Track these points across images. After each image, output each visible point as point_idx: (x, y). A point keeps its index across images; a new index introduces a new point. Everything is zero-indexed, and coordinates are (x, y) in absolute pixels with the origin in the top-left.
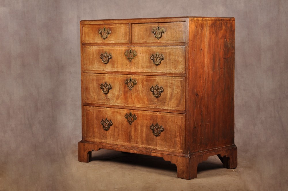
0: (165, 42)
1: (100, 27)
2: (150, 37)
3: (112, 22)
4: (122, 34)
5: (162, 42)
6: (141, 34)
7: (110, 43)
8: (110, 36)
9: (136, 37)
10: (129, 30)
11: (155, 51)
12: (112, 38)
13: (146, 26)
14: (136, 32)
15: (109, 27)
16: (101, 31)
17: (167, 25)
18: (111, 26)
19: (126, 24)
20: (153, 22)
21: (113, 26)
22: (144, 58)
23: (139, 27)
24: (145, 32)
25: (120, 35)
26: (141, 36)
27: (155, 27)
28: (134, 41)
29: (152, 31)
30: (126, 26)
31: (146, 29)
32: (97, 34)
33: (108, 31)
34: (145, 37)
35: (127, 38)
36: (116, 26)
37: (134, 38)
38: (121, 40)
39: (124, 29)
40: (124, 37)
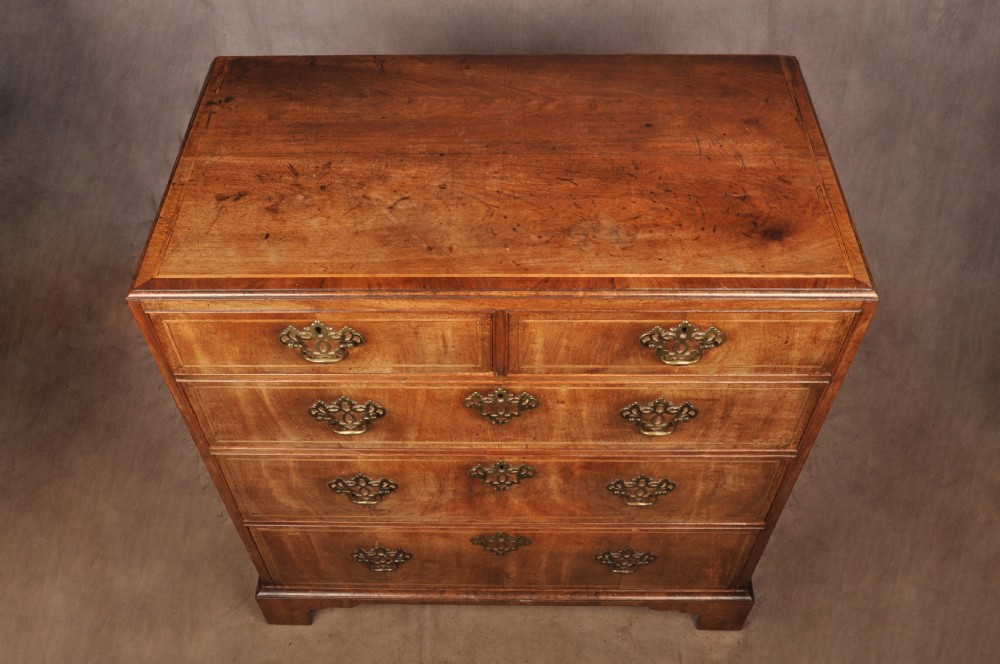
2: (629, 357)
3: (371, 307)
4: (445, 346)
6: (568, 348)
8: (358, 354)
9: (539, 357)
11: (648, 393)
12: (377, 359)
13: (604, 321)
14: (540, 341)
15: (347, 322)
16: (298, 337)
17: (736, 321)
21: (378, 317)
22: (584, 413)
23: (559, 324)
24: (599, 341)
25: (431, 348)
26: (571, 352)
27: (660, 325)
28: (525, 367)
29: (644, 341)
30: (468, 320)
31: (607, 333)
32: (271, 346)
33: (343, 337)
34: (598, 356)
35: (480, 359)
36: (400, 318)
37: (524, 358)
38: (439, 363)
39: (455, 330)
40: (460, 354)
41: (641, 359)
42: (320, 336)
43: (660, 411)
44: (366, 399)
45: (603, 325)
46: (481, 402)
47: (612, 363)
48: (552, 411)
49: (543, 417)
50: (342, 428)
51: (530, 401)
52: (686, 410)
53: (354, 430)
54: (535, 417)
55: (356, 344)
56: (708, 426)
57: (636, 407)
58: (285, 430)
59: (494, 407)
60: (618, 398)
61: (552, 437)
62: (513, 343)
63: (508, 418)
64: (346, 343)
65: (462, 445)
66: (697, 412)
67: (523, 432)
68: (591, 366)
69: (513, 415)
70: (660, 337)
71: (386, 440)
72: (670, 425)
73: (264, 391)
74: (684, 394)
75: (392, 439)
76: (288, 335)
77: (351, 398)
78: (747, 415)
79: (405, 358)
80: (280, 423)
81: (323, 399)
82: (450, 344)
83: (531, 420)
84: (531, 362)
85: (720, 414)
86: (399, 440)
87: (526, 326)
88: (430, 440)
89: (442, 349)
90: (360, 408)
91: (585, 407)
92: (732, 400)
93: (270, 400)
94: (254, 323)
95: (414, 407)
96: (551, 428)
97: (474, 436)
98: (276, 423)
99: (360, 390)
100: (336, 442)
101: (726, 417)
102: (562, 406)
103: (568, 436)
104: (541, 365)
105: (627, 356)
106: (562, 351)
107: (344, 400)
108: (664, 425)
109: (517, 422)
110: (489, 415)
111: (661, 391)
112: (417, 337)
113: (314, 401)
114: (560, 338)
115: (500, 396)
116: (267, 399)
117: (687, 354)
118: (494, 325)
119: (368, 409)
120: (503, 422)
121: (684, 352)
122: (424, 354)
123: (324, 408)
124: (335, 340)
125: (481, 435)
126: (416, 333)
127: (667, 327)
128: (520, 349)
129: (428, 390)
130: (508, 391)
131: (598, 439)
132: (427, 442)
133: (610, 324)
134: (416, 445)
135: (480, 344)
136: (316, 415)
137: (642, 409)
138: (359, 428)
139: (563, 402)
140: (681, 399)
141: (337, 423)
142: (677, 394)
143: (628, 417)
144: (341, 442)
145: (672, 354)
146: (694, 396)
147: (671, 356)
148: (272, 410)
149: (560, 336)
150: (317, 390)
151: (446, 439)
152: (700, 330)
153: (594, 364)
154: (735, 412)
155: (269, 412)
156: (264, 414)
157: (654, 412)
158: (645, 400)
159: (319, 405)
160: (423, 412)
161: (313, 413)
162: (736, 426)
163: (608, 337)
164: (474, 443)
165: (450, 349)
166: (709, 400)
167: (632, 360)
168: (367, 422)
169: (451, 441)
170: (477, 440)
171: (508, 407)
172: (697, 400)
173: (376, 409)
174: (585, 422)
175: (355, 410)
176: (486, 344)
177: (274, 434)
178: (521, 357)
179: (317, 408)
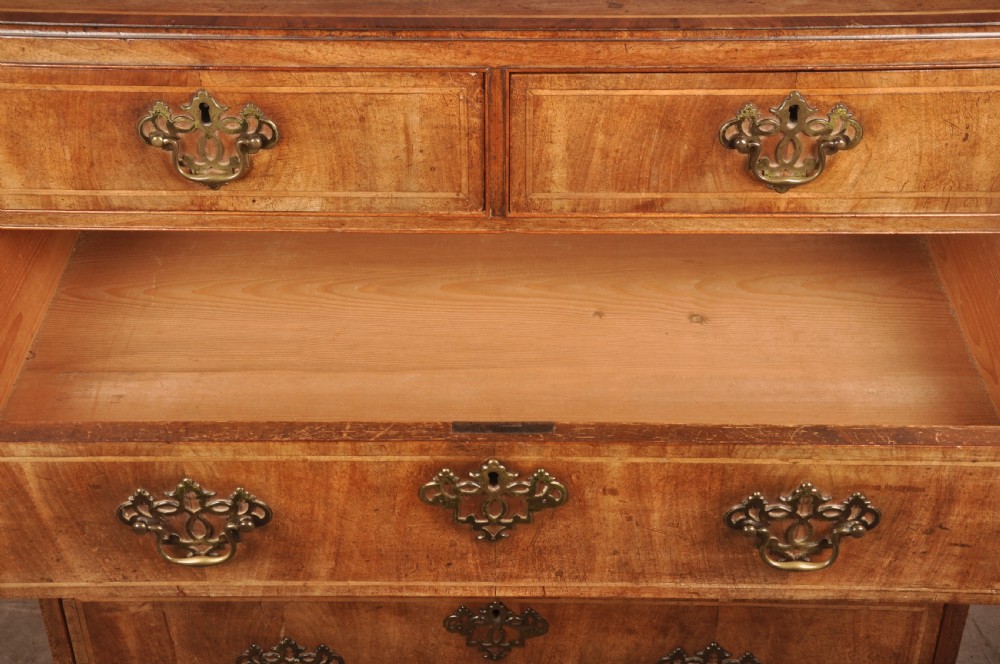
0: (843, 207)
1: (144, 89)
2: (702, 173)
3: (291, 59)
4: (409, 151)
5: (812, 205)
6: (605, 155)
7: (280, 207)
9: (559, 174)
10: (476, 121)
12: (299, 179)
13: (663, 91)
14: (560, 137)
15: (252, 95)
16: (170, 126)
17: (878, 90)
18: (283, 83)
19: (443, 72)
20: (745, 67)
21: (301, 83)
23: (591, 99)
24: (655, 137)
25: (386, 152)
26: (610, 162)
27: (753, 100)
28: (537, 196)
29: (728, 136)
30: (446, 90)
31: (667, 118)
32: (125, 146)
33: (245, 126)
34: (654, 171)
35: (464, 180)
36: (336, 83)
37: (534, 176)
38: (398, 190)
39: (426, 113)
40: (433, 169)
41: (723, 177)
42: (207, 125)
43: (804, 514)
44: (231, 485)
45: (661, 100)
46: (456, 491)
47: (676, 188)
48: (593, 513)
49: (576, 525)
50: (183, 551)
51: (553, 488)
52: (855, 512)
53: (208, 555)
54: (561, 524)
55: (265, 144)
56: (900, 547)
57: (756, 504)
58: (71, 557)
59: (481, 502)
60: (723, 482)
61: (592, 571)
62: (517, 143)
63: (509, 526)
64: (248, 137)
65: (418, 589)
66: (877, 515)
67: (537, 559)
68: (643, 195)
69: (517, 520)
70: (754, 130)
71: (272, 577)
72: (823, 545)
73: (27, 469)
74: (852, 476)
75: (283, 576)
76: (153, 120)
77: (202, 483)
78: (980, 525)
79: (344, 177)
80: (62, 541)
81: (146, 487)
82: (416, 147)
83: (554, 531)
84: (545, 186)
85: (924, 523)
86: (296, 578)
87: (538, 102)
88: (356, 576)
89: (403, 156)
90: (219, 505)
91: (657, 504)
92: (951, 490)
93: (41, 489)
94: (99, 94)
95: (326, 504)
96: (591, 550)
97: (442, 569)
98: (53, 542)
99: (219, 464)
100: (175, 584)
101: (936, 528)
102: (613, 500)
103: (625, 570)
104: (564, 191)
105: (701, 172)
106: (596, 158)
107: (189, 487)
108: (813, 545)
109: (525, 537)
110: (470, 520)
111: (806, 468)
112: (364, 130)
113: (128, 491)
114: (592, 132)
115: (494, 477)
116: (33, 486)
117: (799, 165)
118: (486, 99)
119: (235, 508)
120: (499, 537)
121: (794, 162)
122: (374, 167)
123: (150, 503)
124: (230, 132)
125: (456, 567)
126: (362, 119)
127: (764, 105)
128: (529, 156)
129: (353, 464)
130: (510, 467)
131: (682, 577)
132: (352, 583)
133: (674, 98)
134: (331, 588)
135: (463, 147)
136: (134, 520)
137: (768, 508)
138: (218, 549)
139: (614, 492)
140: (850, 487)
141: (173, 541)
142: (840, 474)
143: (740, 525)
144: (183, 584)
145: (774, 165)
146: (872, 480)
147: (773, 170)
148: (45, 512)
149: (592, 125)
150: (135, 466)
151: (389, 576)
152: (820, 112)
153: (648, 190)
154: (956, 516)
155: (38, 518)
156: (28, 522)
157: (792, 515)
158: (775, 488)
159: (141, 500)
160: (343, 515)
161: (127, 517)
162: (957, 550)
163: (669, 128)
164: (442, 584)
165: (418, 157)
166: (902, 489)
167: (709, 180)
168: (235, 535)
169: (399, 579)
170: (449, 576)
171: (507, 502)
172: (878, 488)
173: (253, 506)
174: (657, 537)
175: (209, 510)
176: (476, 146)
177: (49, 568)
178: (530, 174)
179: (133, 507)
